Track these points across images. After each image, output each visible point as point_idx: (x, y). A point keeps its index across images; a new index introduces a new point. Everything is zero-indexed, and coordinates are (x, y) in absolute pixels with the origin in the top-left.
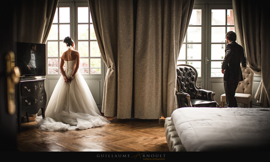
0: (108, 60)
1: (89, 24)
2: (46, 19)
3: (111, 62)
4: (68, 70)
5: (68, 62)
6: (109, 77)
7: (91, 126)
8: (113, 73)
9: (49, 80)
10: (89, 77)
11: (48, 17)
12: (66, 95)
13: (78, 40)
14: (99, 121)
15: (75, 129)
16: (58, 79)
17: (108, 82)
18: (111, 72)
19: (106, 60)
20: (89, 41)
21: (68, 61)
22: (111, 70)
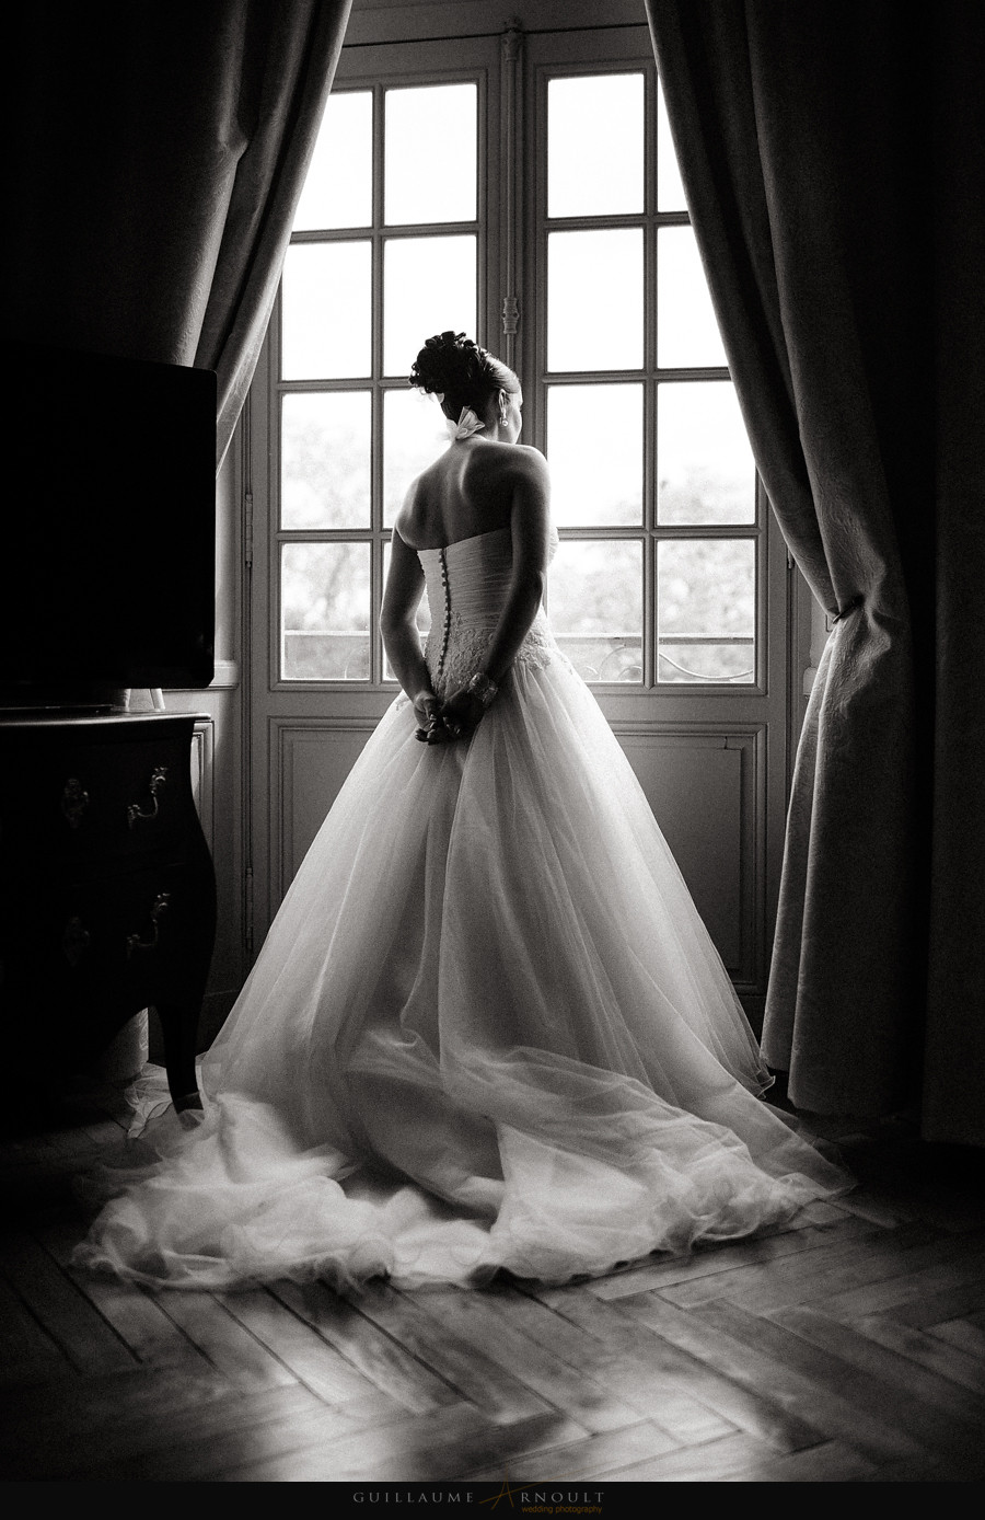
0: (835, 532)
1: (651, 220)
2: (234, 143)
3: (866, 552)
4: (454, 629)
5: (452, 549)
6: (843, 704)
7: (646, 1236)
8: (883, 665)
9: (288, 737)
10: (644, 710)
11: (251, 122)
12: (421, 868)
13: (546, 374)
14: (730, 1171)
15: (469, 1271)
16: (371, 729)
17: (832, 761)
18: (868, 657)
19: (809, 539)
20: (651, 376)
21: (443, 544)
22: (858, 640)
